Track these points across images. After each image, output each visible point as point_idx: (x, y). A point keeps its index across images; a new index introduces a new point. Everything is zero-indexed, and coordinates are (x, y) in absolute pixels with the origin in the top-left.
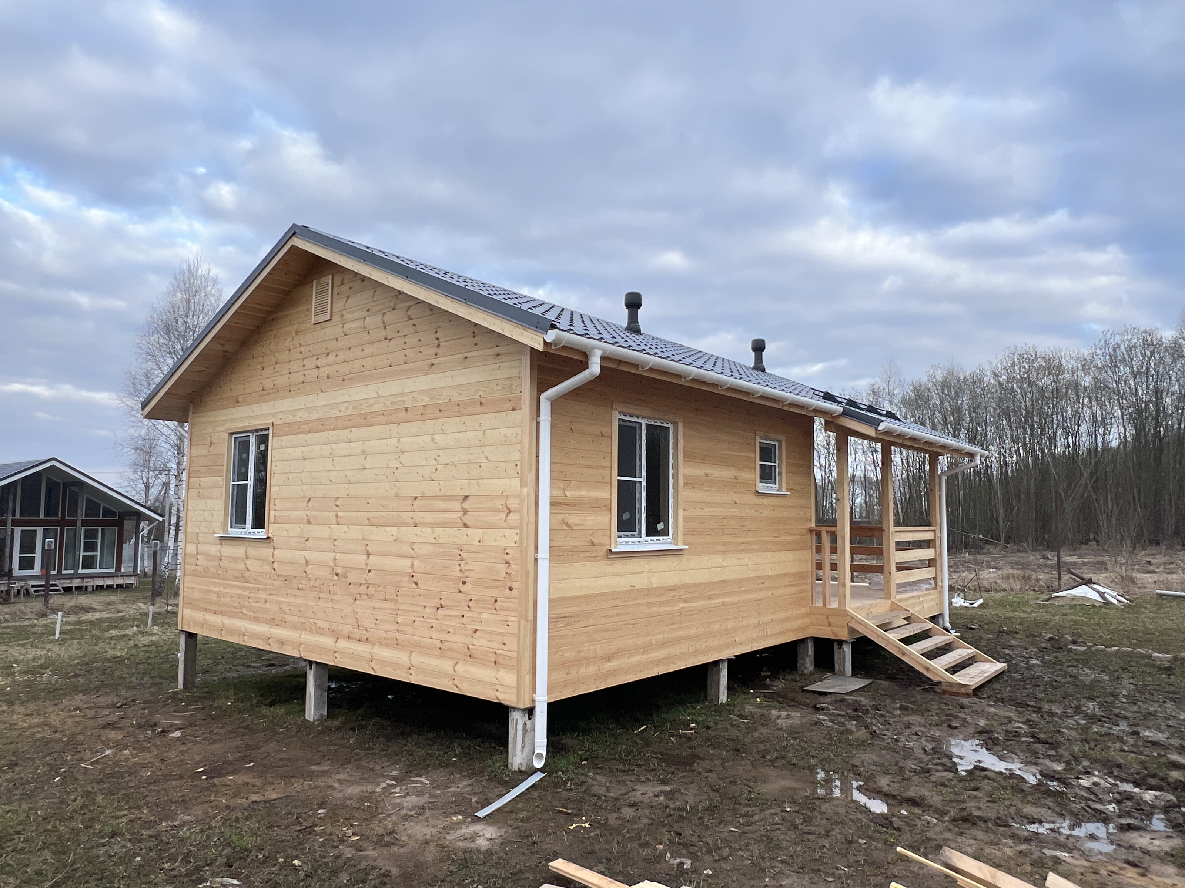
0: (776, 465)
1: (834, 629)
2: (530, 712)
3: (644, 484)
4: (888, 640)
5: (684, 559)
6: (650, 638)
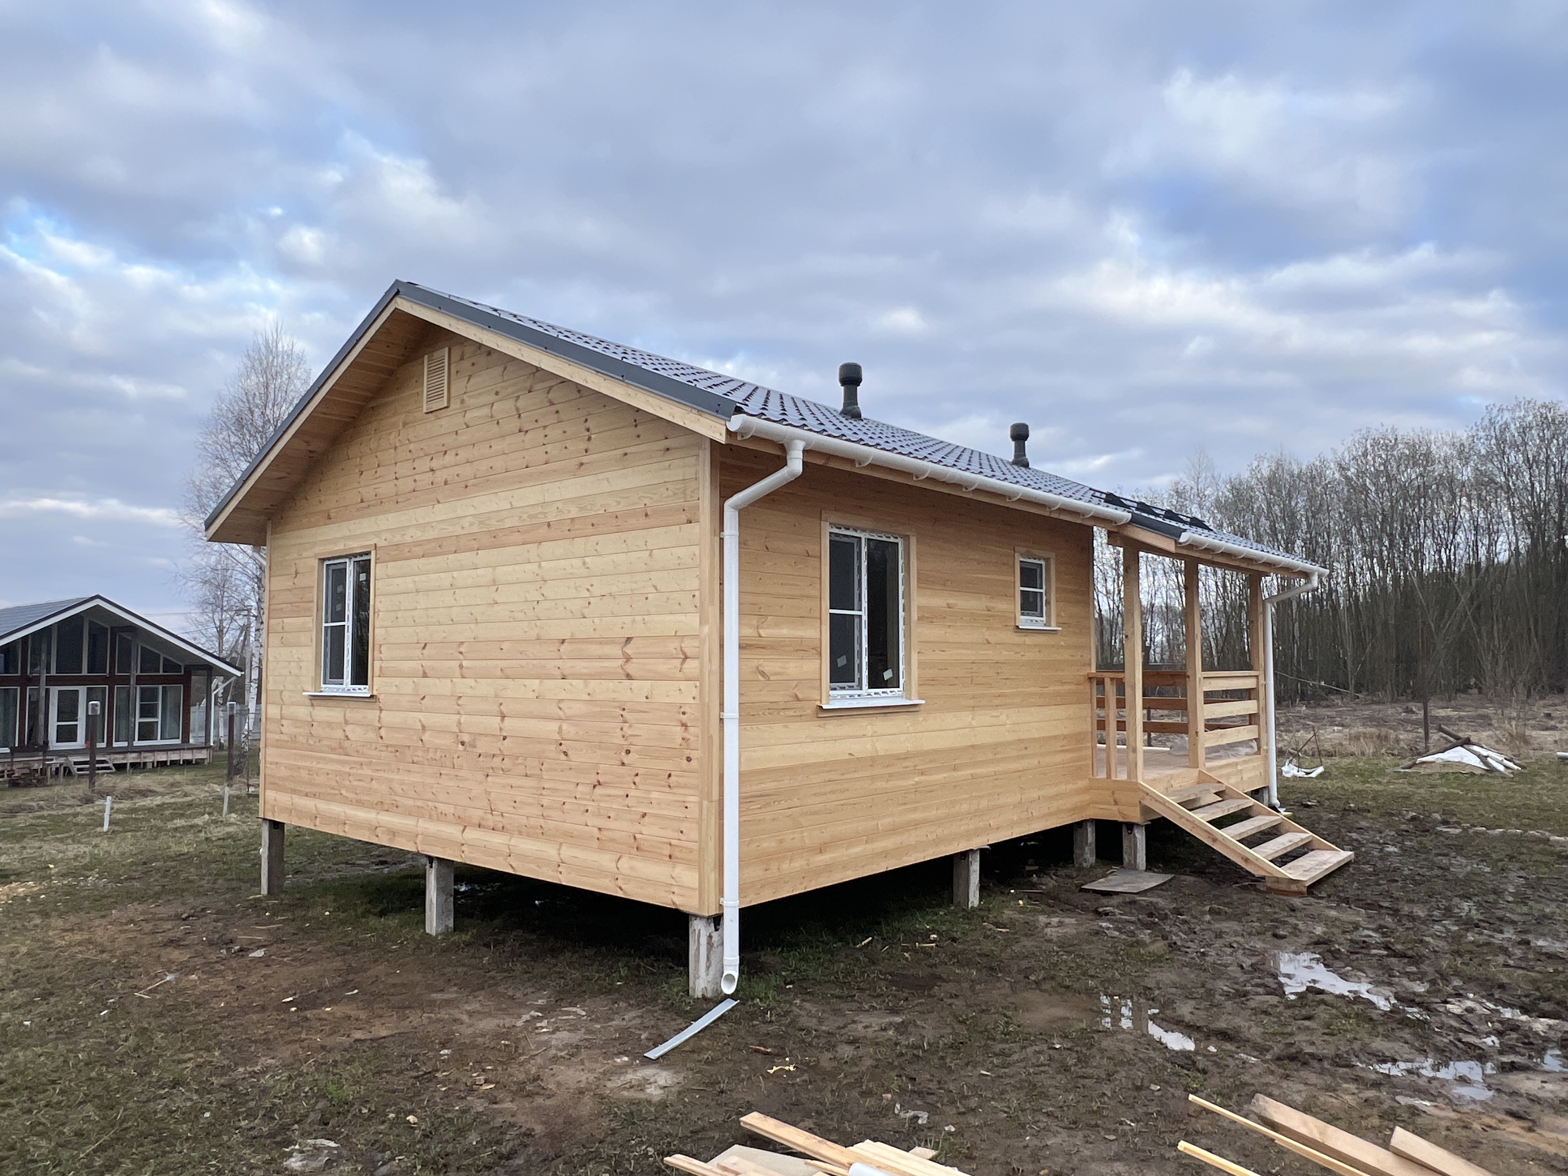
0: (1043, 591)
1: (1121, 808)
2: (717, 920)
3: (865, 618)
4: (1193, 822)
5: (919, 717)
6: (875, 823)
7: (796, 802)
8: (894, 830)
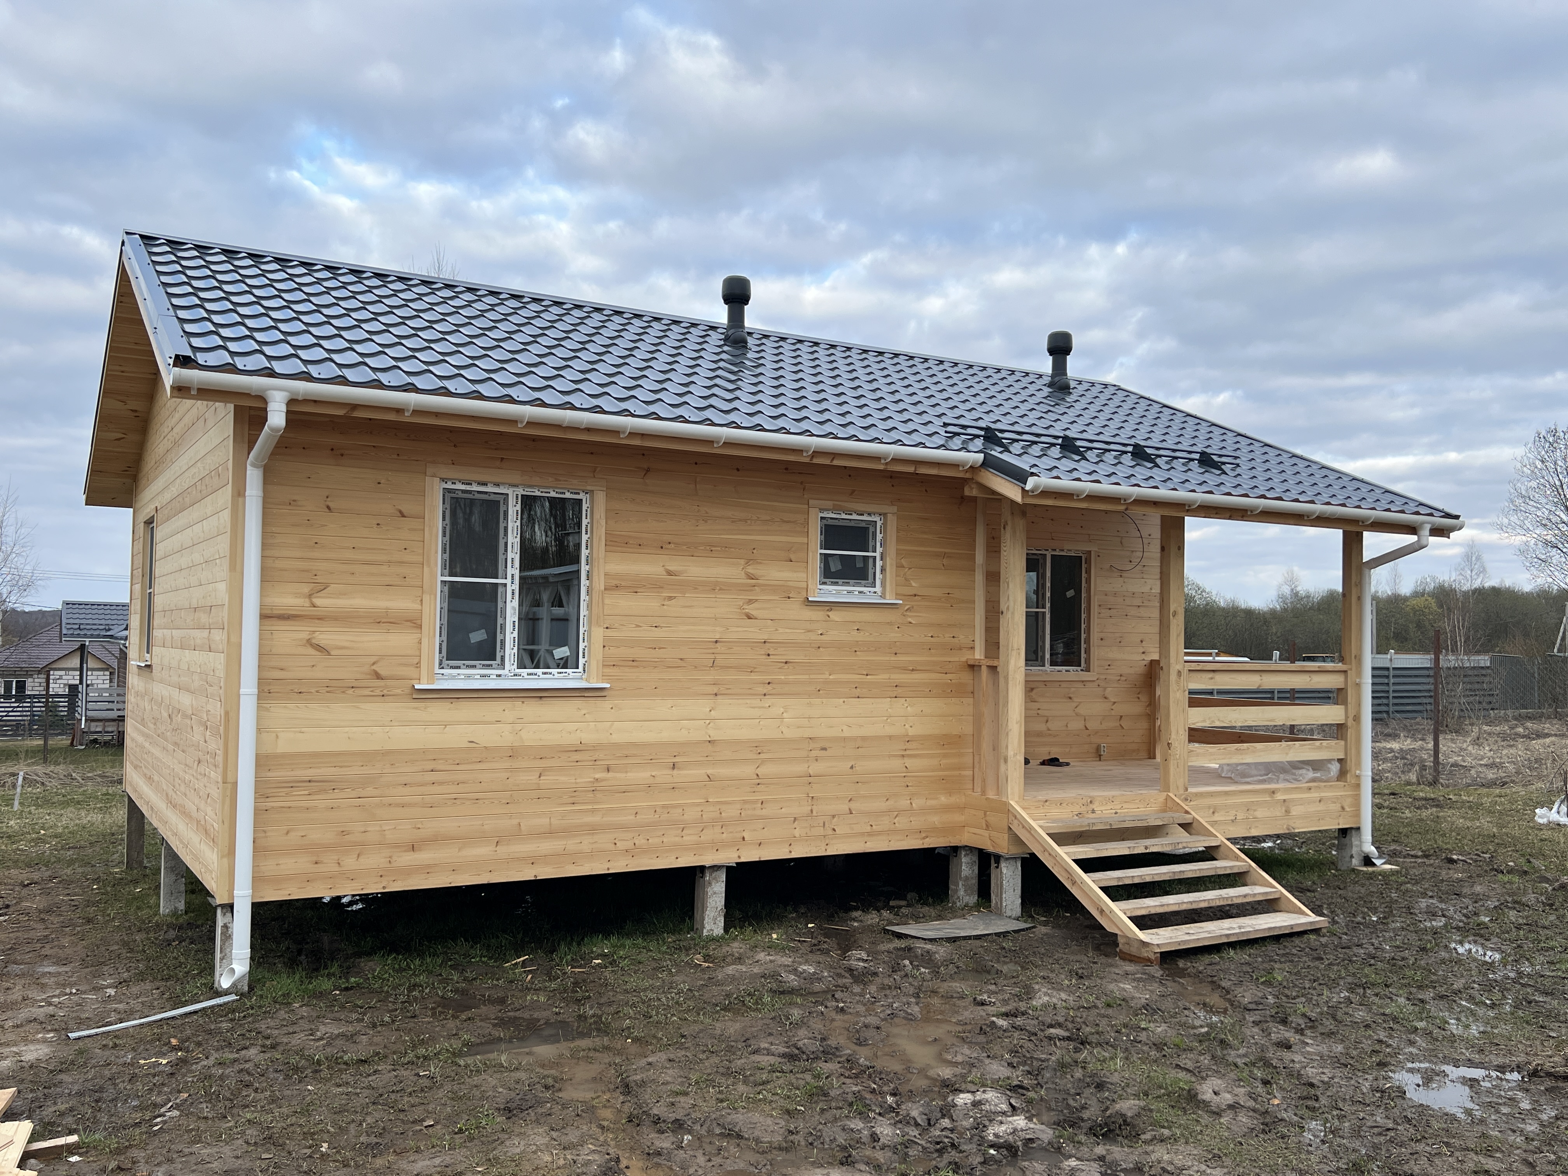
0: (876, 555)
1: (994, 834)
3: (514, 587)
5: (606, 704)
6: (515, 822)
7: (369, 791)
8: (550, 833)
